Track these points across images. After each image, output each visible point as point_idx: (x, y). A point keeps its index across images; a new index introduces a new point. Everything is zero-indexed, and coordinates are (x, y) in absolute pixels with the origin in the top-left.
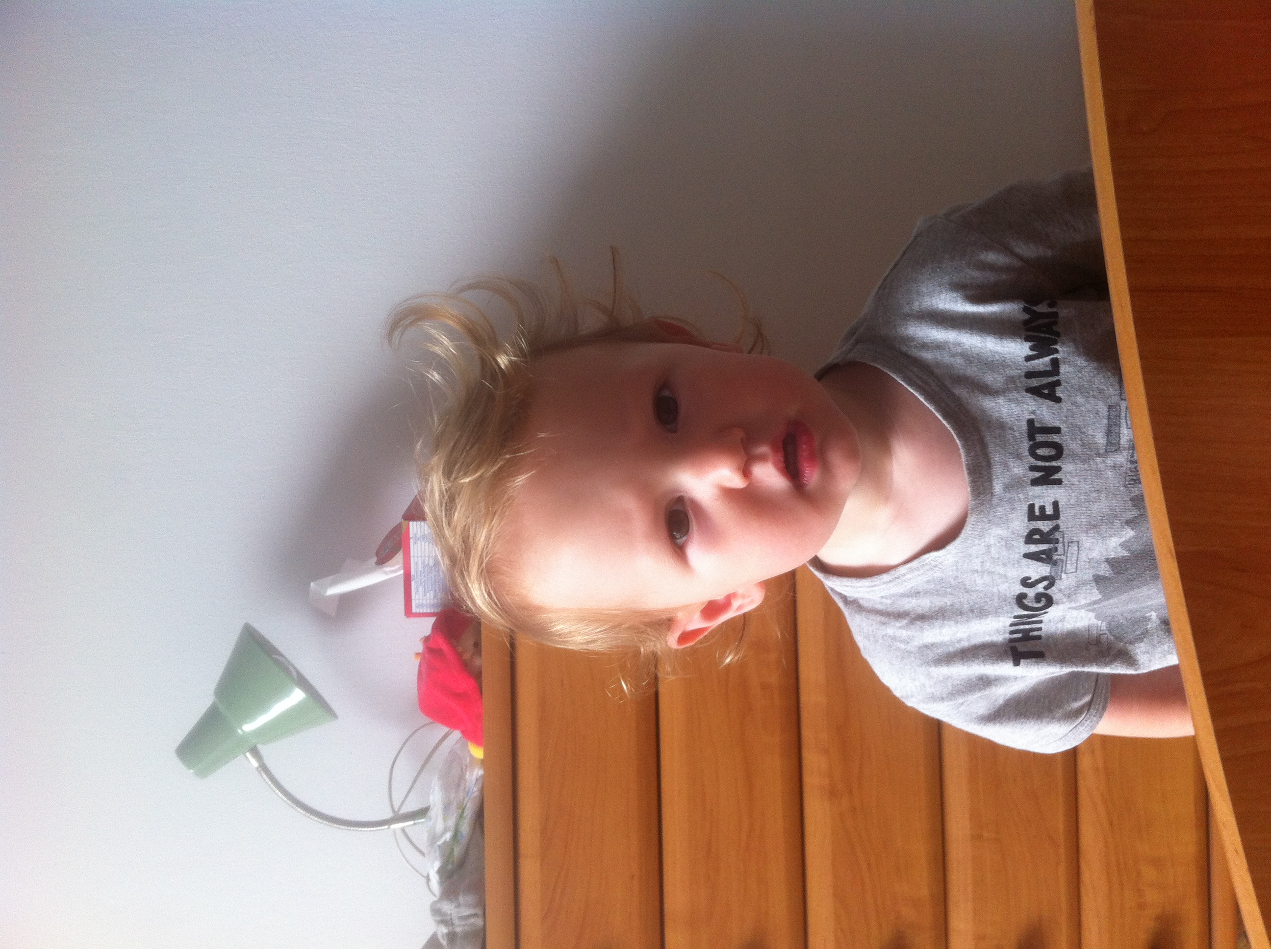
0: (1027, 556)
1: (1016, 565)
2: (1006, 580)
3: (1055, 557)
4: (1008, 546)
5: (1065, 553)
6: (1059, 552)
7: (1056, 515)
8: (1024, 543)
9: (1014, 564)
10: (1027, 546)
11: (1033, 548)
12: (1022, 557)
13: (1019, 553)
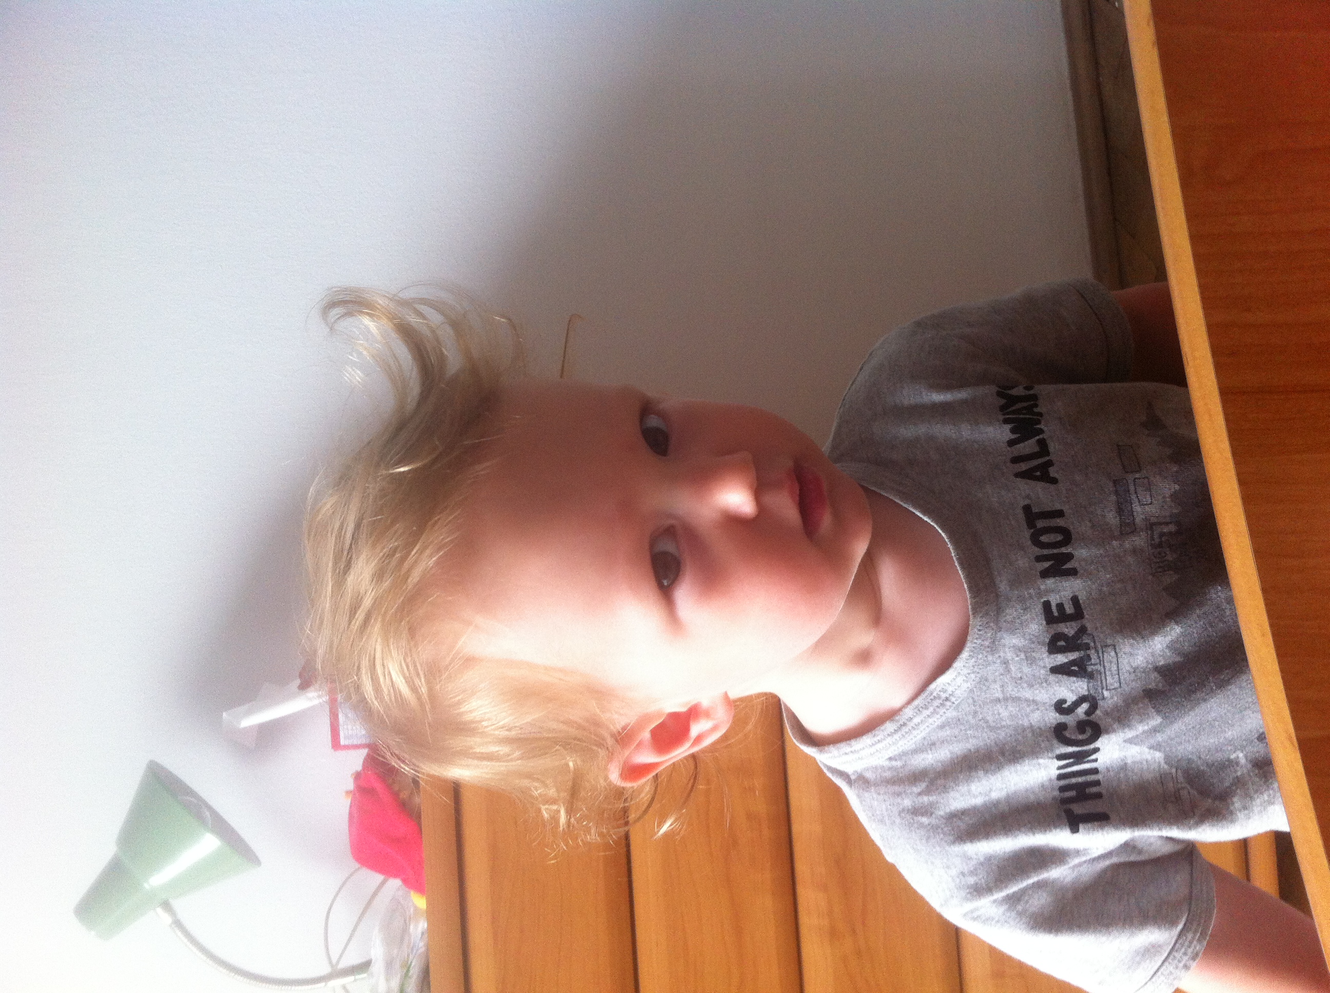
0: (1056, 670)
1: (1044, 684)
2: (1036, 707)
3: (1089, 669)
4: (1031, 661)
5: (1101, 662)
6: (1093, 661)
7: (1078, 614)
8: (1047, 654)
9: (1042, 683)
10: (1052, 656)
11: (1061, 659)
12: (1049, 673)
13: (1044, 667)
